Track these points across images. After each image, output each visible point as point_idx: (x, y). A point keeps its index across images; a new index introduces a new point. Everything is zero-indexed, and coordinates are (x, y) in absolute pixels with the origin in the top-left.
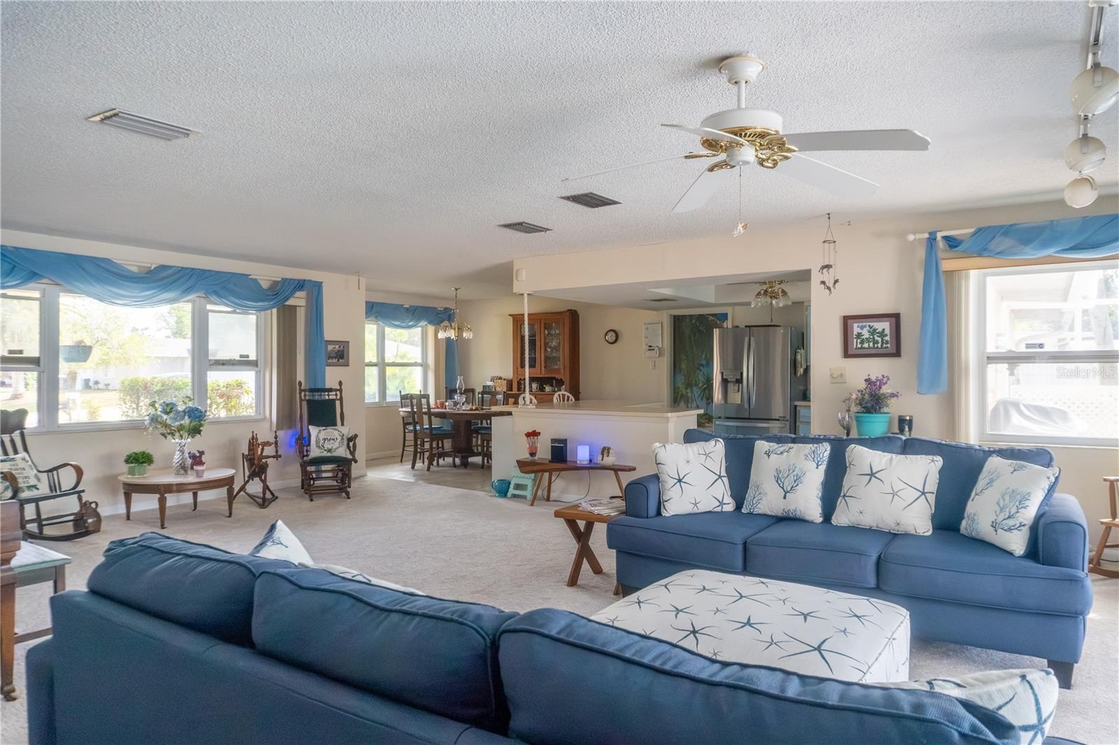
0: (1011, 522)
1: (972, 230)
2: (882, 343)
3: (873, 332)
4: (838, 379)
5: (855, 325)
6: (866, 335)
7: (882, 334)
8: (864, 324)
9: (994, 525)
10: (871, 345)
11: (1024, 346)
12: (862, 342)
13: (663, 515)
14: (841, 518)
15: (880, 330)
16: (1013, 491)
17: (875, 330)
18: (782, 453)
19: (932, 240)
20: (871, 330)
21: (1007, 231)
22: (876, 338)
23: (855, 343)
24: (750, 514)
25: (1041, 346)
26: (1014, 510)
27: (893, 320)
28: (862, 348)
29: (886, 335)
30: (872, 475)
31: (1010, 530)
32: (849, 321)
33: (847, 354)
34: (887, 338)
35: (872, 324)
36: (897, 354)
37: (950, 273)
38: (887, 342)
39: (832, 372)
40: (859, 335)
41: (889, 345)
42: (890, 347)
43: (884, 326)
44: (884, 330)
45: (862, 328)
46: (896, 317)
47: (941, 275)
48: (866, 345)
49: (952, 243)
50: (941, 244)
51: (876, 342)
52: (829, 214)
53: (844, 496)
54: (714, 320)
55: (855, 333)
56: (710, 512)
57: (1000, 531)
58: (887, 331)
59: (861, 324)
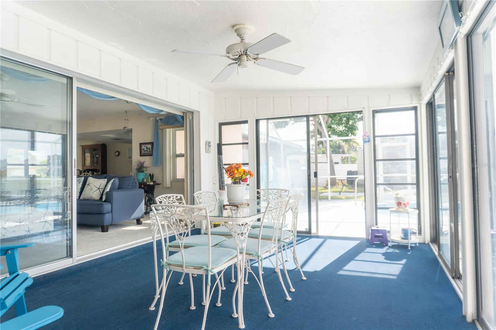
2: (150, 151)
3: (147, 148)
5: (143, 146)
6: (145, 149)
7: (149, 149)
12: (144, 152)
15: (148, 147)
19: (156, 120)
22: (148, 150)
23: (143, 152)
27: (152, 144)
32: (141, 145)
33: (141, 155)
36: (152, 155)
39: (137, 161)
40: (144, 149)
42: (151, 153)
43: (149, 146)
44: (149, 147)
45: (144, 147)
48: (145, 152)
51: (148, 151)
55: (143, 148)
59: (144, 146)
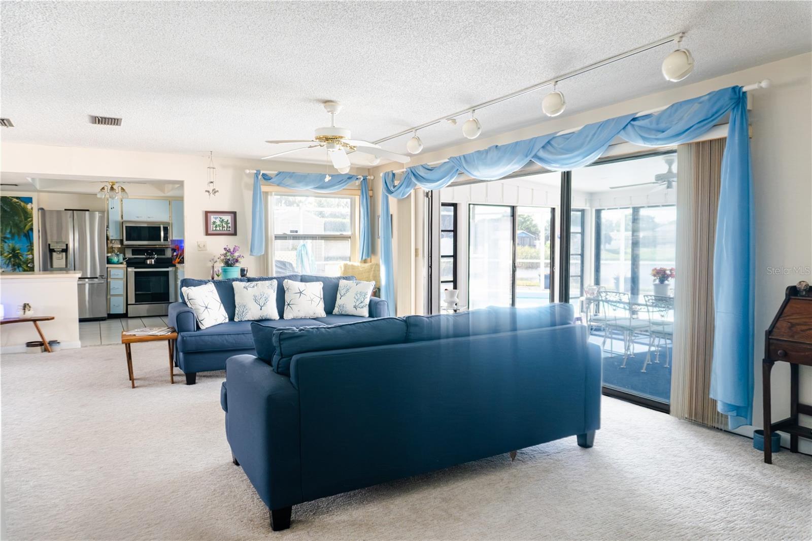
0: (362, 304)
1: (276, 172)
2: (227, 227)
4: (201, 248)
5: (212, 217)
6: (218, 223)
7: (227, 223)
8: (217, 216)
9: (355, 307)
10: (221, 228)
11: (289, 232)
12: (216, 227)
13: (202, 328)
14: (288, 315)
15: (225, 220)
16: (360, 292)
17: (223, 220)
18: (253, 287)
19: (257, 175)
20: (221, 220)
21: (291, 175)
22: (224, 225)
23: (212, 228)
24: (241, 321)
25: (297, 232)
26: (362, 300)
27: (233, 215)
28: (216, 230)
29: (229, 223)
30: (301, 293)
31: (362, 307)
32: (209, 214)
33: (207, 234)
34: (230, 225)
35: (221, 217)
36: (235, 234)
37: (266, 193)
38: (230, 227)
39: (199, 244)
40: (214, 223)
41: (230, 229)
42: (232, 230)
43: (228, 218)
44: (228, 220)
45: (216, 218)
46: (234, 213)
47: (262, 193)
48: (218, 229)
49: (266, 177)
50: (260, 177)
51: (223, 227)
52: (211, 152)
53: (288, 305)
54: (18, 202)
55: (212, 221)
56: (221, 324)
57: (358, 309)
58: (230, 221)
59: (215, 216)
